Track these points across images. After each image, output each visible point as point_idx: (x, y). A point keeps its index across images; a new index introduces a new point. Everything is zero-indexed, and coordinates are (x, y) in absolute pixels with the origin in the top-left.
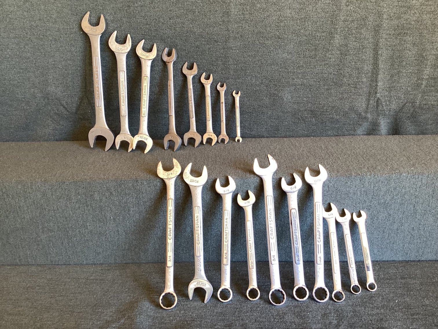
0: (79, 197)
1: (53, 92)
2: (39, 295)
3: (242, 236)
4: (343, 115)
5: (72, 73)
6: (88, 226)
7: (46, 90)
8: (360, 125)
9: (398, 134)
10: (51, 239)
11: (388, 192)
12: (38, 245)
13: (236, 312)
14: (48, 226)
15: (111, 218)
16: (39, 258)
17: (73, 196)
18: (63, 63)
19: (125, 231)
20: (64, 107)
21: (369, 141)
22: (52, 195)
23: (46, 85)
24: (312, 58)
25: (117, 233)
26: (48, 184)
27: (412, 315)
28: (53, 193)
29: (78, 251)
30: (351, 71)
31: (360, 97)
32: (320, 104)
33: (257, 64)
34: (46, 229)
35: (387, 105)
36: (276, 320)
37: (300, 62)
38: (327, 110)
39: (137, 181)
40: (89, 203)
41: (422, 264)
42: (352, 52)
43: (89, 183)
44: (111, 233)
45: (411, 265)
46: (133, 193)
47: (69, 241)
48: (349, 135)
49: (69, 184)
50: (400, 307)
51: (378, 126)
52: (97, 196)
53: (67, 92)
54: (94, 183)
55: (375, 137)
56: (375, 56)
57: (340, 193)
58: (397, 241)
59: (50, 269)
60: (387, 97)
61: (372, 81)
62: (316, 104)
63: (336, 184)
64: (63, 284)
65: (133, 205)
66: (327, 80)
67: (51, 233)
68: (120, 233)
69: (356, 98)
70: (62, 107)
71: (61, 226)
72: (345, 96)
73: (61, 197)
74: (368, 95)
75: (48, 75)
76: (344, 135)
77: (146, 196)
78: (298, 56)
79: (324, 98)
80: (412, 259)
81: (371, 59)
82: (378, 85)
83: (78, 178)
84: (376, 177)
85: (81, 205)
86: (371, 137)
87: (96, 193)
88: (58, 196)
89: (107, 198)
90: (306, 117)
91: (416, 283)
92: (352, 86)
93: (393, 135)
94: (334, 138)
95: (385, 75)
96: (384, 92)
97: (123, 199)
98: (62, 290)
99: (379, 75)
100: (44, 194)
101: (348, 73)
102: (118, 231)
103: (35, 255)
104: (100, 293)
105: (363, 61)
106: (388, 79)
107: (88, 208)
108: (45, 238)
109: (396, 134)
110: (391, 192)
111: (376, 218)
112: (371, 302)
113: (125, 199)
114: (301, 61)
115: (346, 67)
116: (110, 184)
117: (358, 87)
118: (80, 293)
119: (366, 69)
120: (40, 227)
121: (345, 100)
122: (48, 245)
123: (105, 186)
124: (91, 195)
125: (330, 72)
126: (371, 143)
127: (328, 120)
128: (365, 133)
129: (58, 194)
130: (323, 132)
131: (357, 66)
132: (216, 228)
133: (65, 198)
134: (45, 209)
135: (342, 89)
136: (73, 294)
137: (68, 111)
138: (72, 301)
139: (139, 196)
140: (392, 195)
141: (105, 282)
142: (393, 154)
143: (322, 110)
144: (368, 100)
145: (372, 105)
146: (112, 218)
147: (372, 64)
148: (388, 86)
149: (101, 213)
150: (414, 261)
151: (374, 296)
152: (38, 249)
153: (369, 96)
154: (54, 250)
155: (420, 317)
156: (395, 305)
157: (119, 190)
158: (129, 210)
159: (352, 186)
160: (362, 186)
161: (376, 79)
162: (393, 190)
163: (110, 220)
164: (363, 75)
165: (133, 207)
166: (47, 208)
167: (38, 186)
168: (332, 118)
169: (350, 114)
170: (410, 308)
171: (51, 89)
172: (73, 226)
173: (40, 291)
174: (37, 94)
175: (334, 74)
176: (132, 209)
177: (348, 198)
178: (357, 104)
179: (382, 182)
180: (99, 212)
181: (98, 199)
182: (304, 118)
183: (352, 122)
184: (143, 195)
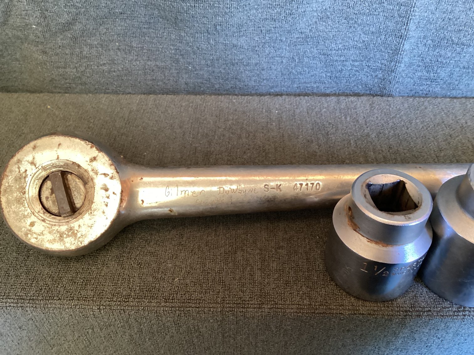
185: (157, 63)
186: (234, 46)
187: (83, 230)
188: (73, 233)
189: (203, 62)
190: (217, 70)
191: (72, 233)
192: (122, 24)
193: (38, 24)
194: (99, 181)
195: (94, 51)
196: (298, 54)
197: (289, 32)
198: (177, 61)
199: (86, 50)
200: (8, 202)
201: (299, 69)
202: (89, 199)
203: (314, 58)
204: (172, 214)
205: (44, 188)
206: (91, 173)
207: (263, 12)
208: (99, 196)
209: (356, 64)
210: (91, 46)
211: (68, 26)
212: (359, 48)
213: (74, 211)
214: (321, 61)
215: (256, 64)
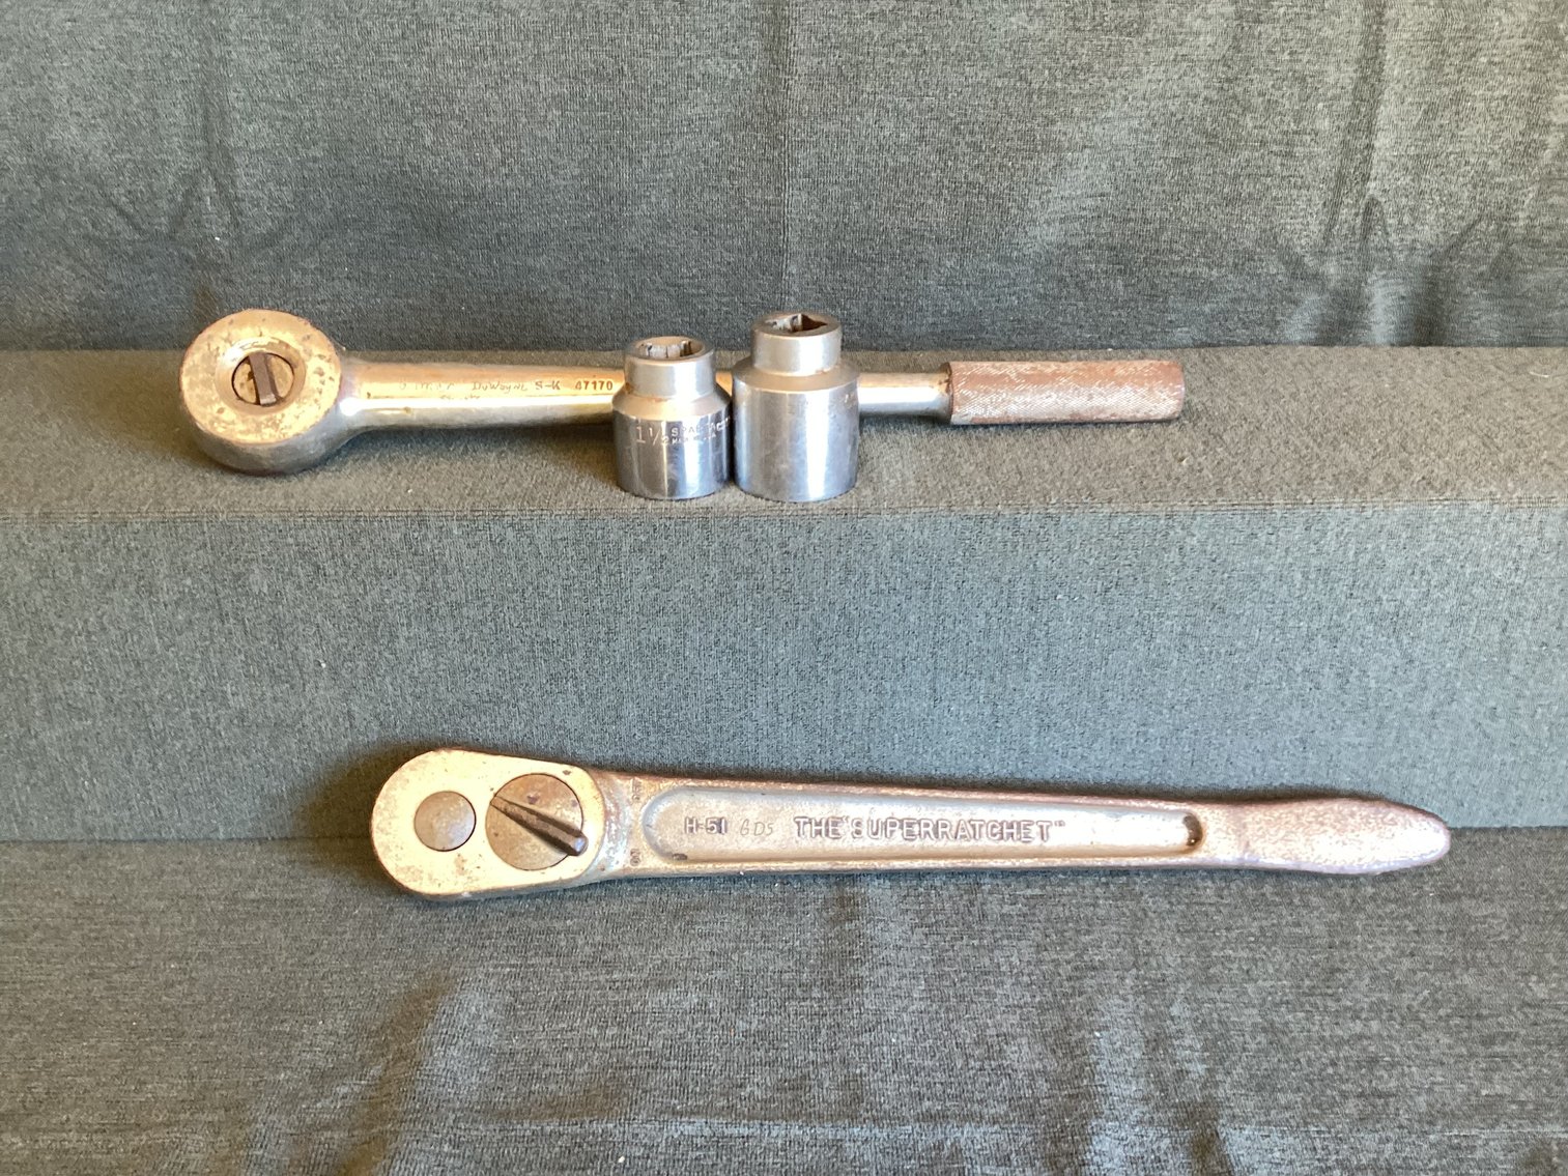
0: (188, 582)
1: (72, 148)
2: (43, 965)
3: (838, 737)
4: (1236, 265)
5: (146, 71)
6: (230, 696)
7: (43, 138)
8: (1296, 303)
9: (1439, 344)
10: (81, 743)
11: (1409, 571)
12: (31, 766)
13: (818, 1030)
14: (65, 693)
15: (320, 665)
16: (36, 818)
17: (161, 576)
18: (110, 29)
19: (377, 716)
20: (121, 212)
21: (1327, 369)
22: (77, 571)
23: (44, 120)
24: (1129, 34)
25: (347, 725)
26: (58, 529)
27: (1488, 1041)
28: (83, 566)
29: (191, 791)
30: (1273, 86)
31: (1304, 192)
32: (1146, 221)
33: (903, 54)
34: (58, 706)
35: (1402, 228)
36: (972, 1063)
37: (1080, 50)
38: (1174, 246)
39: (422, 522)
40: (228, 607)
41: (1515, 842)
42: (1282, 10)
43: (226, 527)
44: (321, 724)
45: (1475, 843)
46: (408, 571)
47: (156, 754)
48: (1252, 343)
49: (142, 528)
50: (1442, 1012)
51: (1362, 308)
52: (258, 581)
53: (130, 152)
54: (246, 529)
55: (1351, 351)
56: (1370, 26)
57: (1226, 575)
58: (1430, 757)
59: (84, 858)
60: (1407, 196)
61: (1351, 129)
62: (1130, 220)
63: (1211, 540)
64: (137, 919)
65: (408, 618)
66: (1178, 122)
67: (80, 719)
68: (357, 723)
69: (1286, 199)
70: (112, 214)
71: (121, 693)
72: (1247, 188)
73: (113, 581)
74: (1332, 185)
75: (49, 78)
76: (1235, 344)
77: (460, 583)
78: (1071, 23)
79: (1162, 196)
80: (1476, 825)
81: (1355, 39)
82: (1377, 144)
83: (179, 505)
84: (1369, 513)
85: (198, 615)
86: (1337, 351)
87: (254, 566)
88: (102, 576)
89: (299, 587)
90: (1090, 274)
91: (1494, 916)
92: (1275, 148)
93: (1419, 343)
94: (1194, 355)
95: (1406, 107)
96: (1397, 175)
97: (366, 593)
98: (132, 946)
99: (1382, 108)
100: (43, 571)
101: (1262, 94)
102: (350, 715)
103: (22, 807)
104: (285, 954)
105: (1324, 49)
106: (1414, 123)
107: (227, 625)
108: (59, 739)
109: (1430, 344)
110: (1423, 573)
111: (1356, 672)
112: (1330, 991)
113: (375, 593)
114: (1082, 46)
115: (1257, 70)
116: (312, 532)
117: (1299, 151)
118: (206, 957)
119: (1331, 80)
120: (36, 698)
121: (1245, 207)
122: (72, 769)
123: (291, 541)
124: (237, 577)
125: (1194, 91)
126: (1337, 376)
127: (1175, 284)
128: (1312, 335)
129: (100, 571)
130: (1152, 332)
131: (1298, 67)
132: (737, 707)
133: (132, 588)
134: (51, 628)
135: (1234, 161)
136: (179, 960)
137: (137, 228)
138: (172, 991)
139: (431, 579)
140: (1424, 583)
141: (306, 912)
142: (1424, 421)
143: (1153, 246)
144: (1334, 206)
145: (1346, 226)
146: (324, 665)
147: (1358, 61)
148: (1412, 151)
149: (280, 644)
150: (1484, 830)
151: (1340, 965)
152: (32, 781)
153: (1337, 191)
154: (94, 785)
155: (1518, 1047)
156: (1423, 1004)
157: (350, 557)
158: (393, 637)
159: (1272, 548)
160: (1313, 549)
161: (1369, 122)
162: (1429, 568)
163: (318, 673)
164: (1320, 105)
165: (409, 625)
166: (57, 625)
167: (19, 537)
168: (1193, 277)
169: (1261, 260)
170: (1479, 1017)
171: (67, 135)
172: (169, 697)
173: (47, 947)
174: (9, 158)
175: (1206, 99)
176: (403, 632)
177: (1255, 593)
178: (1289, 220)
179: (1391, 535)
180: (272, 642)
181: (265, 590)
182: (1083, 277)
183: (1264, 292)
184: (449, 578)
185: (410, 301)
186: (530, 270)
187: (287, 421)
188: (274, 423)
189: (484, 298)
190: (506, 312)
191: (276, 425)
192: (356, 237)
193: (224, 236)
194: (312, 364)
195: (309, 279)
196: (633, 286)
197: (614, 248)
198: (443, 298)
199: (296, 277)
200: (192, 385)
201: (639, 310)
202: (298, 383)
203: (658, 291)
204: (409, 415)
205: (239, 373)
206: (303, 355)
207: (569, 217)
208: (312, 381)
209: (724, 300)
210: (305, 272)
211: (270, 240)
212: (725, 275)
213: (280, 401)
214: (669, 295)
215: (568, 301)
